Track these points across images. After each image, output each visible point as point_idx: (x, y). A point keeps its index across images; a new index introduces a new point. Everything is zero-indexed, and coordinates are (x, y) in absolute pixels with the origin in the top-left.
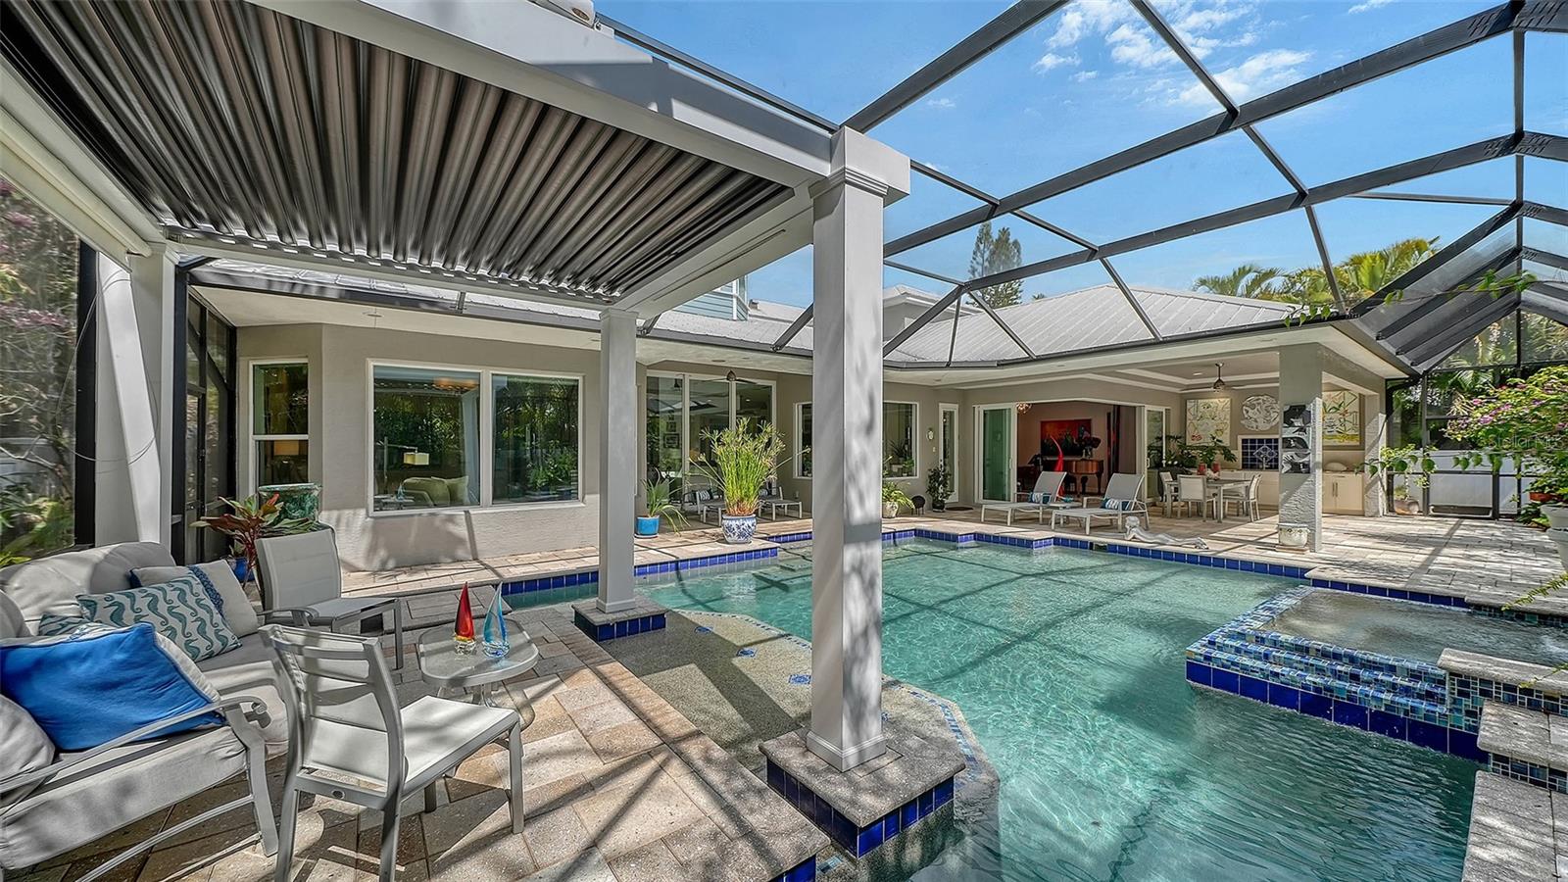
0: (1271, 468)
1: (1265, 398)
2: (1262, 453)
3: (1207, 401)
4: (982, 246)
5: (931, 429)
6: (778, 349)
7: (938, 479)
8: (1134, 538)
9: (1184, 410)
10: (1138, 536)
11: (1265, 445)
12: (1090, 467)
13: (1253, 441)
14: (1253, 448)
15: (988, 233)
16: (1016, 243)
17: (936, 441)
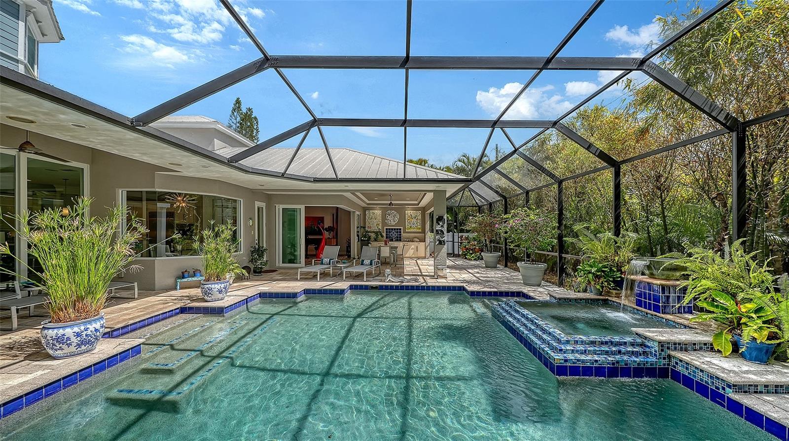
0: (397, 240)
1: (393, 211)
2: (394, 235)
3: (373, 211)
4: (235, 114)
5: (251, 219)
6: (138, 125)
7: (257, 252)
8: (389, 280)
9: (365, 215)
10: (391, 279)
11: (393, 231)
12: (333, 242)
13: (390, 229)
14: (390, 232)
15: (239, 107)
16: (256, 118)
17: (254, 225)
